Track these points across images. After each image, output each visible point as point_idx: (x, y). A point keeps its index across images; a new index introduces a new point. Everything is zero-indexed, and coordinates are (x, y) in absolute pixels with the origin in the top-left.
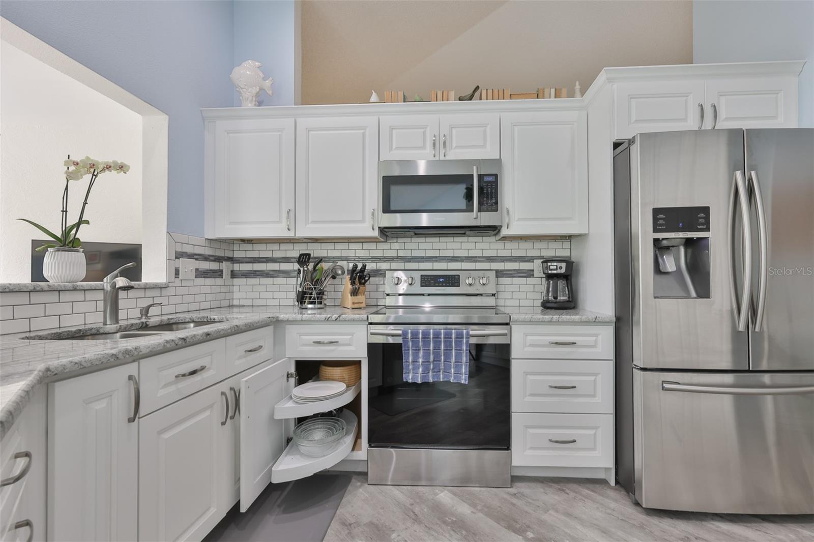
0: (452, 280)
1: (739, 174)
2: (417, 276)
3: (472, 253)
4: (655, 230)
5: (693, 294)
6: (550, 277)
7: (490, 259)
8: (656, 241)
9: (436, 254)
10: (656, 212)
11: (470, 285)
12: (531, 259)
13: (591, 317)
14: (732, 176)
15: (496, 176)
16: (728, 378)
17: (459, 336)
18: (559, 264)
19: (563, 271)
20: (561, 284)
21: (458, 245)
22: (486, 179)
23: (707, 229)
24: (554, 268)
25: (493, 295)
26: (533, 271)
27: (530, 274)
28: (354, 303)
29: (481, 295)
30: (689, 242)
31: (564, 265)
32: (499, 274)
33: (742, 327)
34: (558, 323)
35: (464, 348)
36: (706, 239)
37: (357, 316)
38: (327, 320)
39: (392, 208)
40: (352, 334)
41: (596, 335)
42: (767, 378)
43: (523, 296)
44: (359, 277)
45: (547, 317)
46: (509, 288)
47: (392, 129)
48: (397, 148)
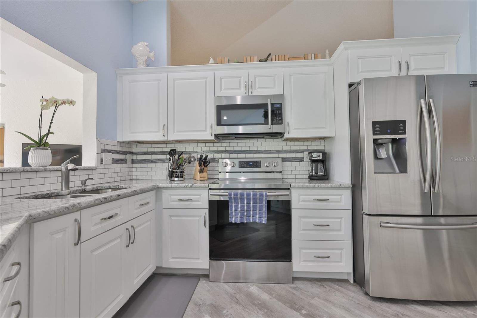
0: (257, 164)
1: (422, 101)
2: (237, 161)
3: (268, 149)
4: (374, 134)
5: (397, 171)
6: (313, 161)
7: (278, 152)
8: (375, 140)
9: (247, 149)
10: (374, 123)
11: (267, 166)
12: (302, 152)
13: (338, 184)
14: (418, 102)
15: (281, 104)
16: (419, 220)
17: (261, 196)
18: (318, 154)
19: (321, 158)
20: (320, 165)
21: (260, 144)
22: (276, 106)
23: (405, 134)
24: (315, 156)
25: (281, 172)
26: (303, 158)
27: (301, 160)
28: (201, 177)
29: (274, 172)
30: (394, 141)
31: (321, 154)
32: (284, 160)
33: (426, 190)
34: (318, 188)
35: (264, 203)
36: (404, 138)
37: (202, 185)
38: (186, 187)
39: (222, 123)
40: (200, 195)
41: (341, 195)
42: (442, 220)
43: (298, 172)
44: (204, 162)
45: (312, 185)
46: (289, 168)
47: (221, 78)
48: (224, 89)
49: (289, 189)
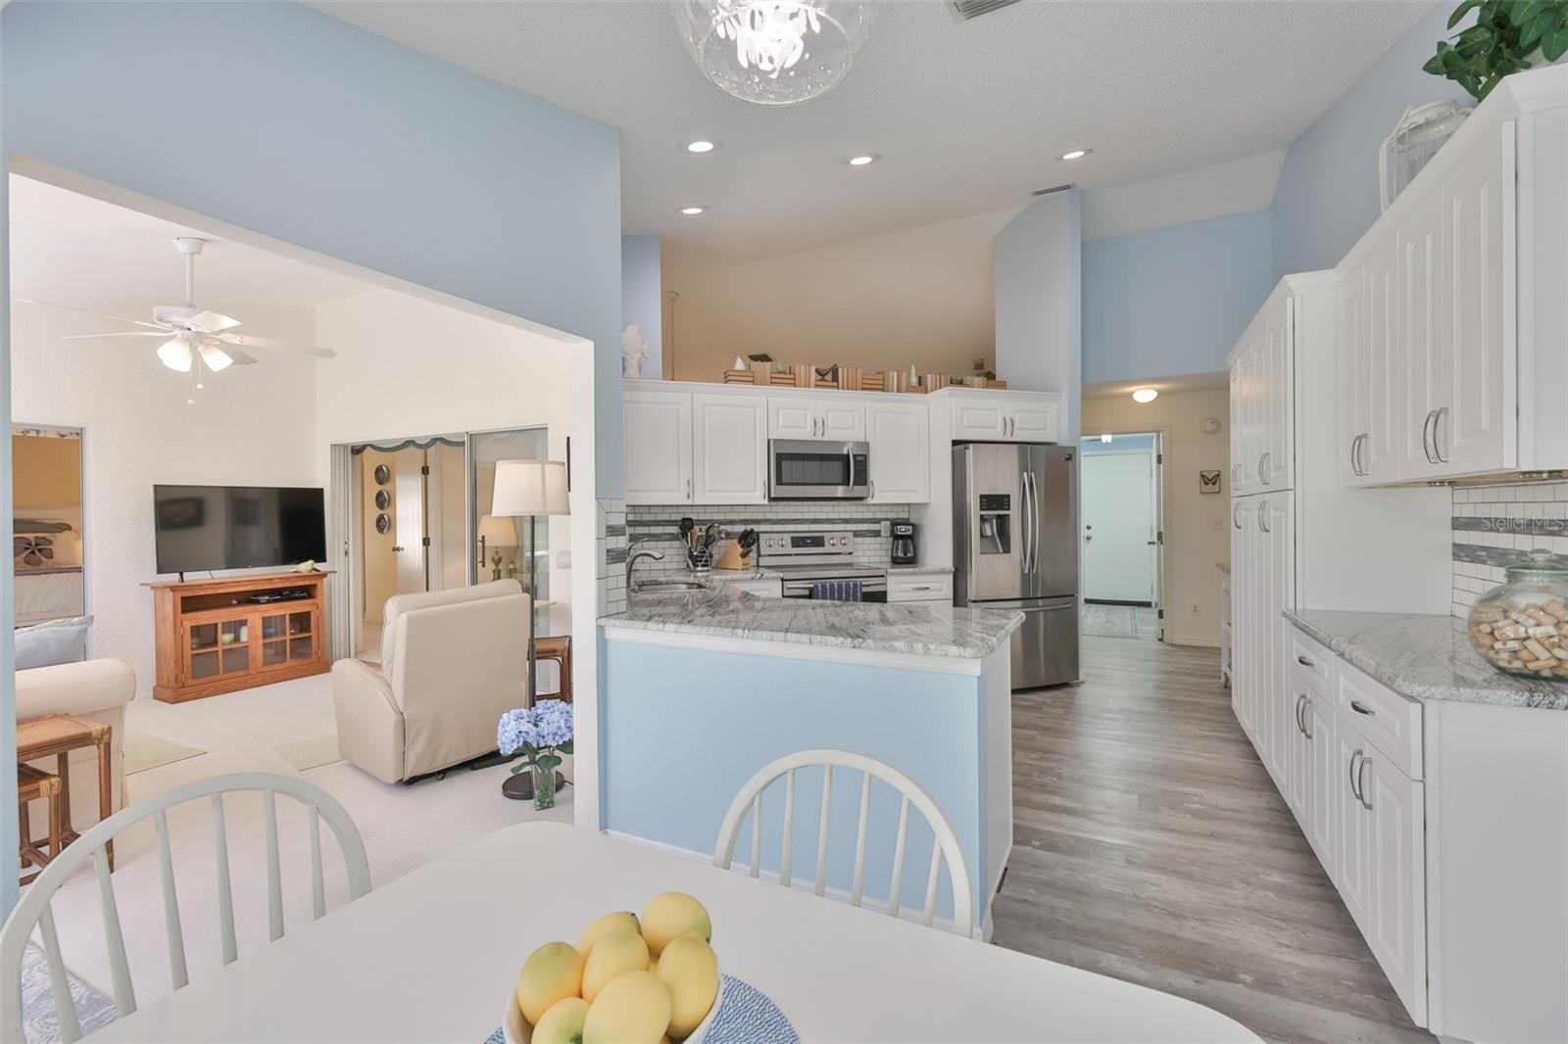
0: (818, 541)
1: (1025, 474)
2: (787, 538)
3: (830, 517)
4: (981, 509)
5: (1001, 551)
6: (896, 537)
7: (846, 521)
8: (982, 516)
9: (799, 516)
10: (982, 497)
11: (833, 544)
12: (878, 521)
13: (930, 568)
14: (1021, 476)
15: (865, 456)
16: (1018, 604)
17: (855, 585)
18: (908, 527)
19: (910, 533)
20: (910, 541)
21: (818, 509)
22: (858, 458)
23: (1009, 509)
24: (902, 530)
25: (851, 553)
26: (880, 531)
27: (877, 534)
28: (744, 565)
29: (840, 554)
30: (999, 517)
31: (910, 527)
32: (856, 534)
33: (1026, 572)
34: (901, 574)
35: (859, 594)
36: (1008, 515)
37: (745, 576)
38: (753, 578)
39: (784, 481)
40: (769, 590)
41: (942, 582)
42: (1040, 602)
43: (873, 553)
44: (748, 540)
45: (895, 570)
46: (862, 547)
47: (778, 409)
48: (783, 426)
49: (883, 576)
